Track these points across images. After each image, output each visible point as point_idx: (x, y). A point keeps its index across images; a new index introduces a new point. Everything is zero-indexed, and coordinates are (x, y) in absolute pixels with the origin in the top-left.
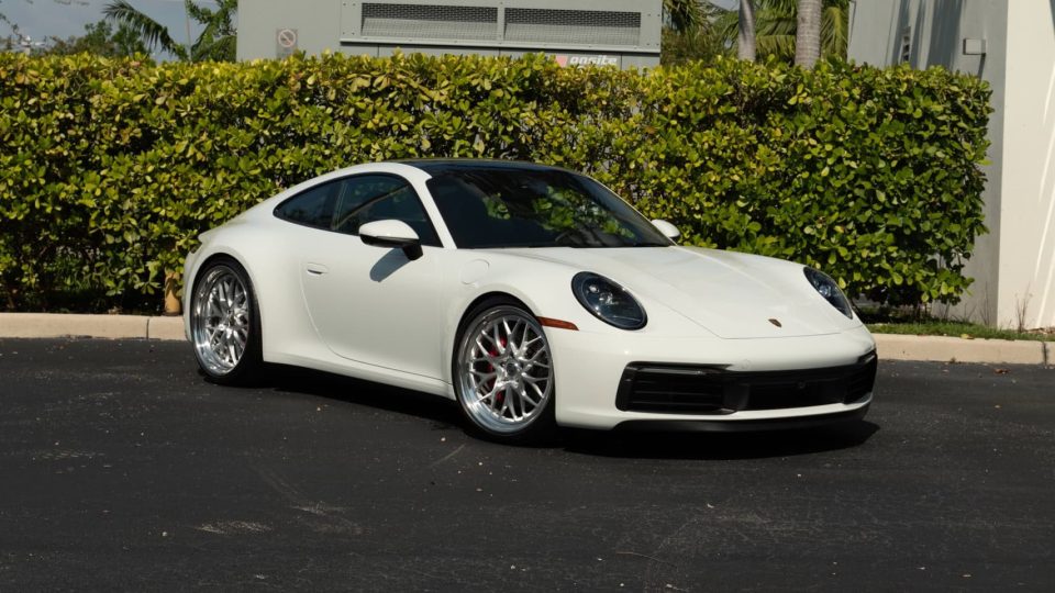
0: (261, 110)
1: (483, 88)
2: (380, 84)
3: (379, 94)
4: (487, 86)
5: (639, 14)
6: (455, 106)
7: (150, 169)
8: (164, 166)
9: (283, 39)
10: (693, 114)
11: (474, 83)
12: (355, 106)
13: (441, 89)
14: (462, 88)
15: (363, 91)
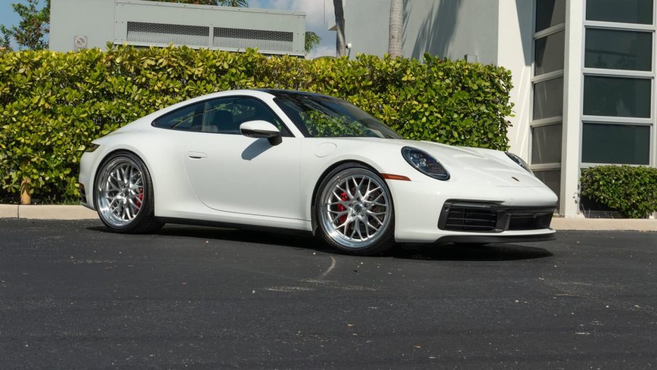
0: (87, 78)
1: (223, 67)
2: (161, 63)
3: (160, 69)
4: (226, 66)
5: (292, 33)
6: (207, 78)
7: (16, 113)
8: (24, 111)
9: (79, 42)
10: (347, 86)
11: (218, 64)
12: (146, 77)
13: (198, 67)
14: (211, 67)
15: (152, 68)
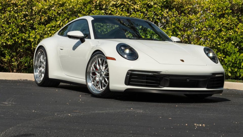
0: (83, 11)
1: (151, 5)
2: (118, 3)
3: (119, 6)
4: (152, 4)
6: (141, 10)
7: (49, 29)
8: (53, 28)
10: (217, 13)
11: (148, 3)
12: (111, 10)
13: (138, 4)
14: (144, 4)
15: (114, 5)
